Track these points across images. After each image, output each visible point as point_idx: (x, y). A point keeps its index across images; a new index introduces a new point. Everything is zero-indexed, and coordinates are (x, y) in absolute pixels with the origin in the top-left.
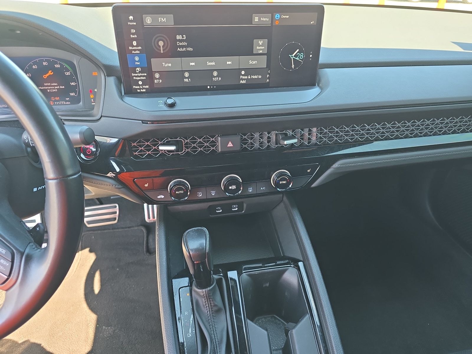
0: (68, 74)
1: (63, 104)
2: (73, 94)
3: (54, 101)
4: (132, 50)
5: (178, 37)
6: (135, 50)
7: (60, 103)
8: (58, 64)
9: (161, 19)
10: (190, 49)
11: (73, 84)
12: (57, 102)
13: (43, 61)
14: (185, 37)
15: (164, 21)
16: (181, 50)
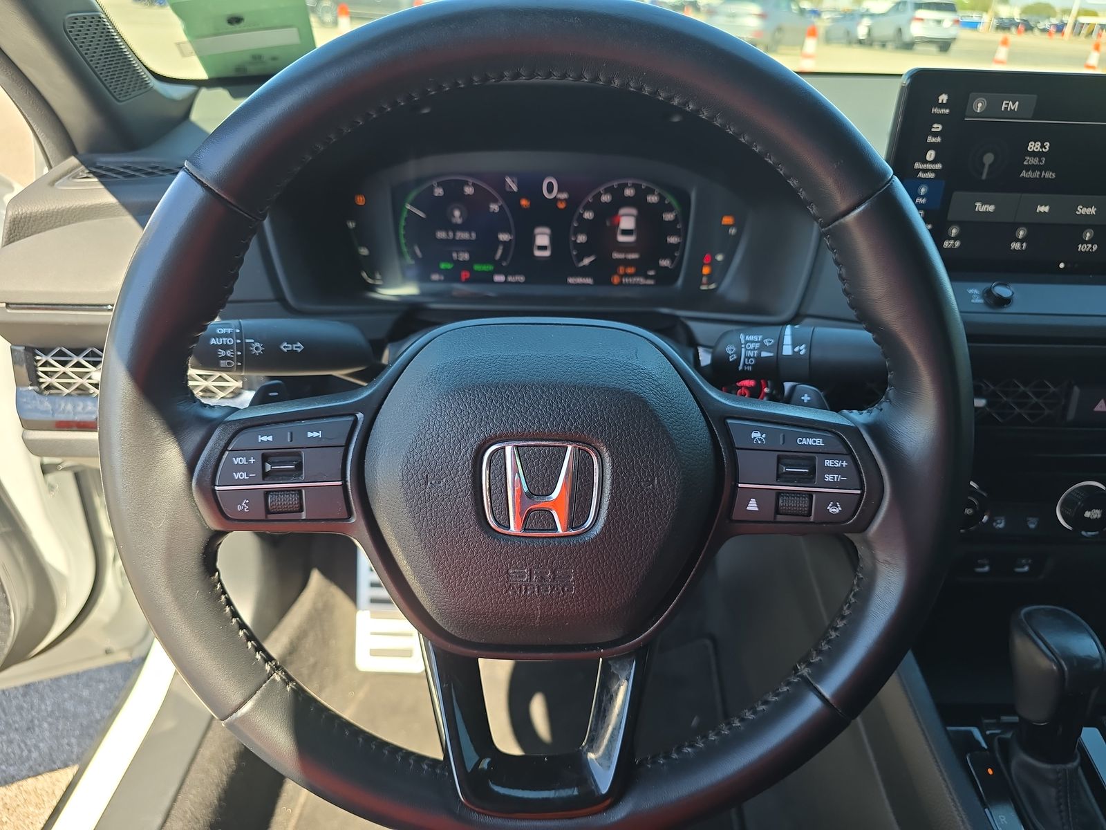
3: (622, 276)
4: (919, 170)
5: (1032, 147)
6: (925, 171)
7: (632, 282)
9: (1008, 104)
10: (1049, 175)
12: (628, 280)
14: (1047, 147)
15: (1012, 108)
16: (1030, 175)
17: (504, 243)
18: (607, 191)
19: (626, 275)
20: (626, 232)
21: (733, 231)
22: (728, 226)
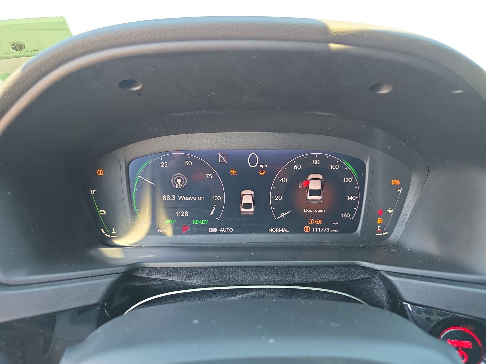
0: (349, 180)
1: (326, 232)
2: (347, 216)
3: (312, 227)
7: (321, 230)
8: (337, 164)
11: (352, 198)
12: (316, 229)
13: (313, 157)
17: (217, 202)
18: (298, 162)
19: (315, 226)
20: (314, 193)
21: (400, 190)
22: (397, 187)
